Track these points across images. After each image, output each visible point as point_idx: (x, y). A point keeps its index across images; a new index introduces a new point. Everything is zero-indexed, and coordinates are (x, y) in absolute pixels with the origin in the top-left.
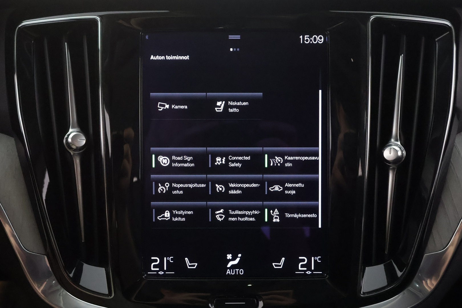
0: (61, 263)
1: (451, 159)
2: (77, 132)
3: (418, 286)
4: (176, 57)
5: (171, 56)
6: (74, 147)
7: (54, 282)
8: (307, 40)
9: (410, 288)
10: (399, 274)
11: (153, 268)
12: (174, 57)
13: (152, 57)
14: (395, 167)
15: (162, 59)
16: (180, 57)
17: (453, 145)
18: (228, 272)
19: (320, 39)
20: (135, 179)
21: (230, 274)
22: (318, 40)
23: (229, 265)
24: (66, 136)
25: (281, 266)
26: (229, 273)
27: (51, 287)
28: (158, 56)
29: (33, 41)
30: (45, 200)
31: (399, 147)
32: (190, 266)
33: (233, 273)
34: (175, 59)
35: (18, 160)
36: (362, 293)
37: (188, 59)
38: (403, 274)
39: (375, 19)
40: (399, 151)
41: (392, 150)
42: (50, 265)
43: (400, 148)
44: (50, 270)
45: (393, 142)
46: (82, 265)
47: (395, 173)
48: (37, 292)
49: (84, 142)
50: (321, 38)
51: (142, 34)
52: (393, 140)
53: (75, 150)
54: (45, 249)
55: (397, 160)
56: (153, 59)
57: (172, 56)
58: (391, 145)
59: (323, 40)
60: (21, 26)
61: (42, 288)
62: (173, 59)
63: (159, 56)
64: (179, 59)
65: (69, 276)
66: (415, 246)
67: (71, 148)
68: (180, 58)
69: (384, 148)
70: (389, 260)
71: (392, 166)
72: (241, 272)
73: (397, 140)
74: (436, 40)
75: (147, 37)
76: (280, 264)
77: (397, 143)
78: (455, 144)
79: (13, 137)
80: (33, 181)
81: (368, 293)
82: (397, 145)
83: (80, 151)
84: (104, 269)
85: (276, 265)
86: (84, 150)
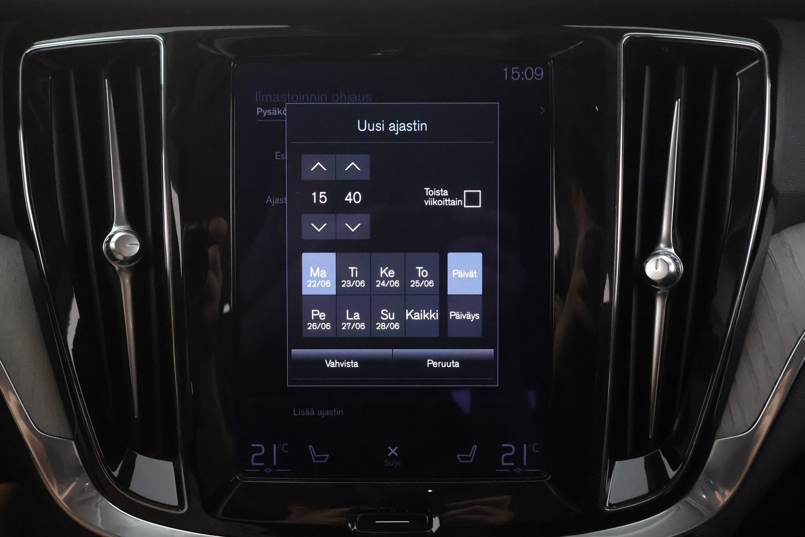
0: (98, 453)
1: (762, 278)
2: (126, 231)
3: (704, 496)
6: (120, 257)
7: (87, 484)
8: (516, 76)
9: (688, 499)
10: (671, 473)
11: (255, 462)
14: (666, 291)
17: (766, 253)
19: (537, 74)
22: (535, 76)
24: (107, 239)
25: (471, 460)
27: (82, 492)
29: (50, 78)
30: (73, 349)
31: (671, 257)
32: (316, 459)
35: (26, 281)
36: (607, 505)
38: (676, 475)
39: (631, 38)
40: (671, 264)
41: (660, 262)
42: (80, 456)
43: (674, 260)
44: (81, 463)
45: (662, 248)
46: (135, 457)
47: (666, 301)
49: (136, 249)
50: (539, 72)
52: (662, 246)
53: (122, 262)
54: (73, 428)
55: (669, 279)
58: (658, 254)
59: (542, 74)
60: (29, 52)
61: (66, 493)
65: (112, 476)
66: (699, 425)
67: (114, 259)
70: (654, 450)
71: (661, 290)
73: (669, 246)
74: (737, 74)
77: (669, 250)
78: (769, 251)
79: (18, 240)
80: (51, 313)
81: (618, 505)
82: (668, 254)
83: (130, 263)
84: (171, 463)
85: (462, 458)
86: (137, 261)
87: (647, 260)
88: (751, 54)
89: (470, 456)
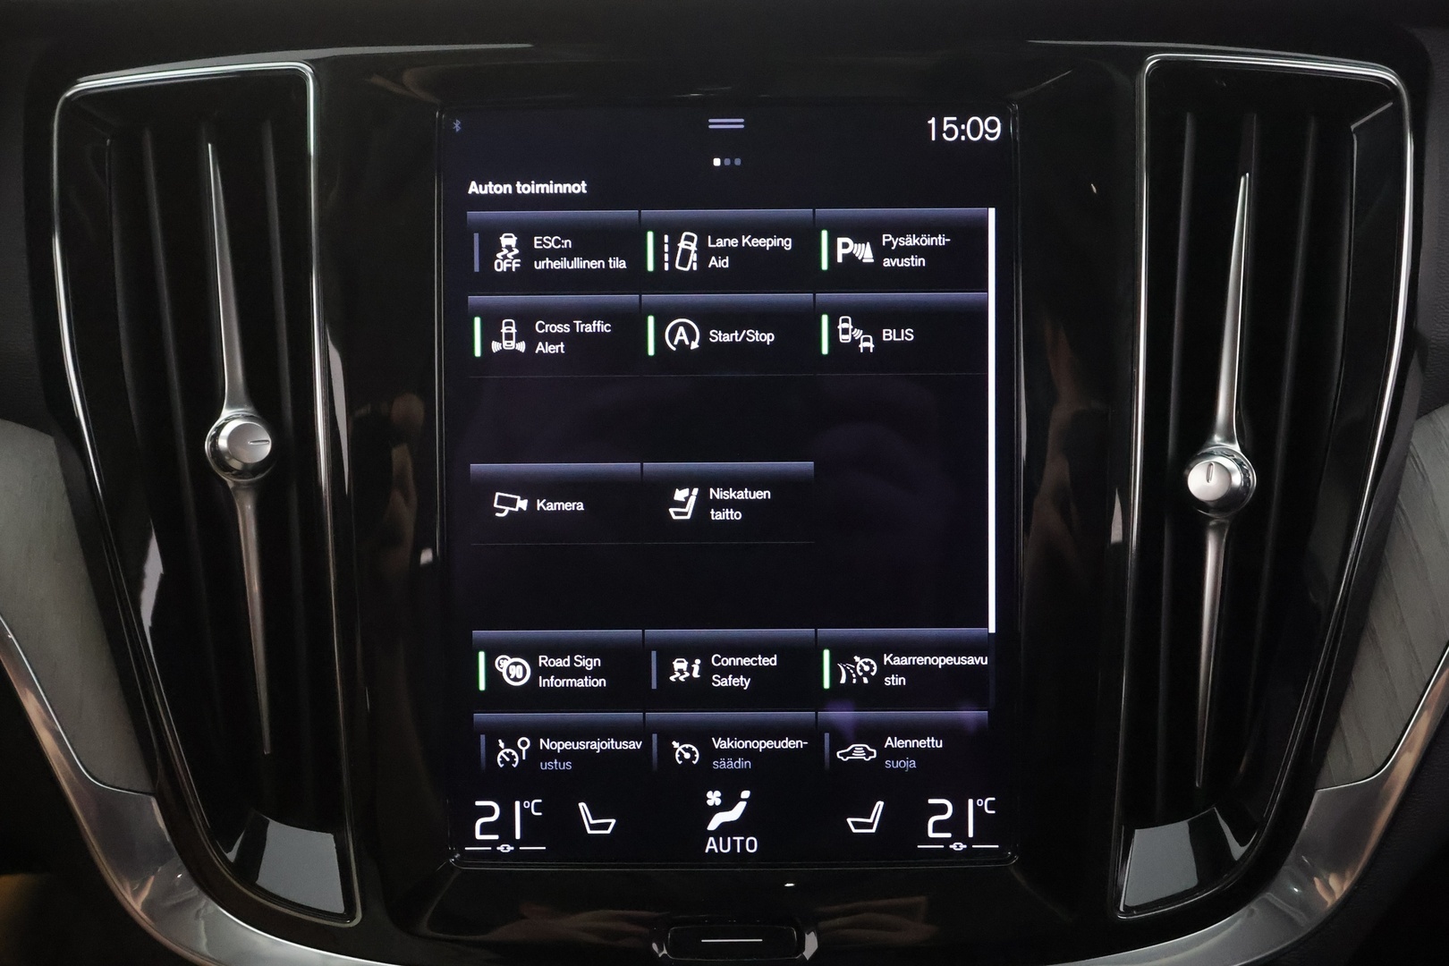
0: (199, 817)
1: (1400, 496)
2: (246, 417)
3: (1296, 890)
4: (546, 185)
5: (530, 184)
6: (236, 465)
7: (179, 876)
8: (950, 133)
9: (1269, 895)
10: (1237, 850)
11: (482, 833)
12: (541, 185)
13: (474, 188)
14: (1223, 521)
15: (505, 192)
16: (560, 185)
17: (1406, 453)
18: (711, 844)
19: (990, 129)
20: (426, 556)
21: (717, 851)
22: (985, 132)
23: (713, 825)
24: (212, 432)
25: (872, 828)
26: (715, 847)
27: (171, 890)
28: (490, 183)
29: (108, 141)
30: (151, 629)
31: (1235, 459)
32: (593, 827)
33: (725, 848)
34: (543, 191)
35: (66, 504)
36: (1121, 909)
37: (584, 191)
38: (1247, 850)
39: (1162, 63)
40: (1234, 471)
41: (1214, 468)
42: (166, 825)
43: (1240, 465)
44: (168, 839)
45: (1217, 443)
46: (266, 824)
47: (1224, 540)
48: (129, 909)
49: (267, 449)
50: (992, 125)
51: (440, 116)
52: (1217, 439)
53: (240, 474)
54: (152, 774)
55: (1231, 499)
56: (477, 192)
57: (533, 182)
58: (1211, 454)
59: (998, 129)
60: (70, 95)
61: (145, 894)
62: (538, 192)
63: (494, 184)
64: (556, 192)
65: (225, 860)
66: (1286, 764)
67: (227, 468)
68: (558, 188)
69: (1190, 462)
70: (1204, 809)
71: (1215, 519)
72: (752, 846)
73: (1230, 439)
74: (1353, 127)
75: (457, 126)
76: (870, 821)
77: (1230, 446)
78: (1411, 447)
79: (51, 435)
80: (112, 568)
81: (1140, 908)
82: (1229, 454)
83: (254, 476)
84: (331, 837)
85: (857, 825)
86: (268, 471)
87: (1192, 465)
88: (1378, 91)
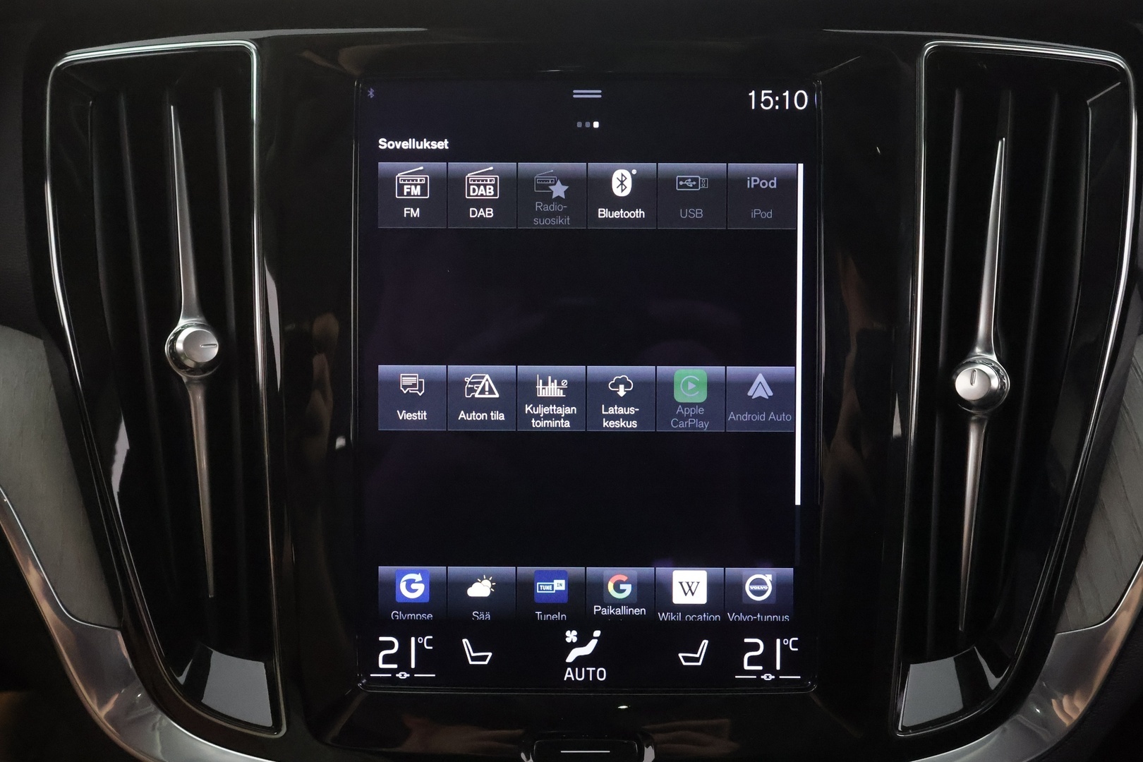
0: (156, 649)
1: (1124, 398)
2: (198, 325)
3: (1038, 711)
6: (190, 363)
7: (139, 695)
8: (767, 103)
9: (1019, 717)
10: (993, 681)
11: (384, 663)
14: (984, 417)
17: (1129, 364)
18: (569, 674)
20: (340, 442)
21: (573, 679)
23: (571, 658)
24: (171, 337)
25: (698, 662)
26: (572, 676)
27: (132, 706)
29: (91, 102)
30: (118, 493)
31: (993, 367)
32: (473, 659)
33: (580, 676)
35: (52, 394)
36: (900, 729)
38: (1001, 681)
39: (937, 48)
40: (993, 376)
41: (976, 374)
42: (130, 654)
43: (998, 371)
44: (131, 666)
45: (979, 354)
46: (209, 655)
47: (984, 431)
48: (97, 720)
49: (215, 351)
51: (359, 84)
52: (978, 350)
53: (192, 371)
54: (119, 613)
55: (990, 399)
56: (386, 148)
58: (974, 363)
59: (806, 101)
60: (61, 66)
61: (108, 708)
65: (176, 683)
66: (1032, 613)
67: (182, 366)
69: (957, 369)
70: (967, 648)
71: (976, 414)
72: (601, 676)
73: (988, 351)
74: (1088, 102)
75: (371, 93)
77: (989, 356)
78: (1133, 359)
79: (41, 338)
80: (88, 446)
81: (915, 728)
82: (988, 363)
83: (205, 372)
84: (261, 665)
85: (686, 659)
86: (215, 370)
87: (958, 371)
88: (1110, 72)
89: (697, 656)
